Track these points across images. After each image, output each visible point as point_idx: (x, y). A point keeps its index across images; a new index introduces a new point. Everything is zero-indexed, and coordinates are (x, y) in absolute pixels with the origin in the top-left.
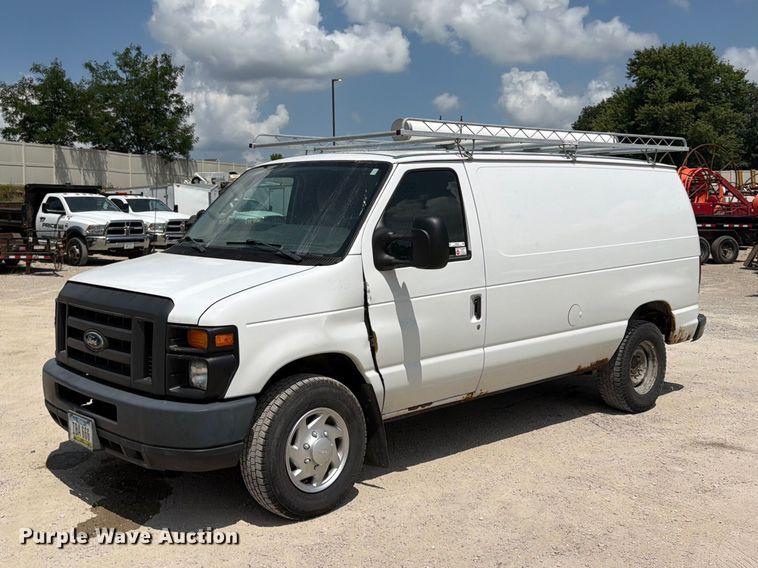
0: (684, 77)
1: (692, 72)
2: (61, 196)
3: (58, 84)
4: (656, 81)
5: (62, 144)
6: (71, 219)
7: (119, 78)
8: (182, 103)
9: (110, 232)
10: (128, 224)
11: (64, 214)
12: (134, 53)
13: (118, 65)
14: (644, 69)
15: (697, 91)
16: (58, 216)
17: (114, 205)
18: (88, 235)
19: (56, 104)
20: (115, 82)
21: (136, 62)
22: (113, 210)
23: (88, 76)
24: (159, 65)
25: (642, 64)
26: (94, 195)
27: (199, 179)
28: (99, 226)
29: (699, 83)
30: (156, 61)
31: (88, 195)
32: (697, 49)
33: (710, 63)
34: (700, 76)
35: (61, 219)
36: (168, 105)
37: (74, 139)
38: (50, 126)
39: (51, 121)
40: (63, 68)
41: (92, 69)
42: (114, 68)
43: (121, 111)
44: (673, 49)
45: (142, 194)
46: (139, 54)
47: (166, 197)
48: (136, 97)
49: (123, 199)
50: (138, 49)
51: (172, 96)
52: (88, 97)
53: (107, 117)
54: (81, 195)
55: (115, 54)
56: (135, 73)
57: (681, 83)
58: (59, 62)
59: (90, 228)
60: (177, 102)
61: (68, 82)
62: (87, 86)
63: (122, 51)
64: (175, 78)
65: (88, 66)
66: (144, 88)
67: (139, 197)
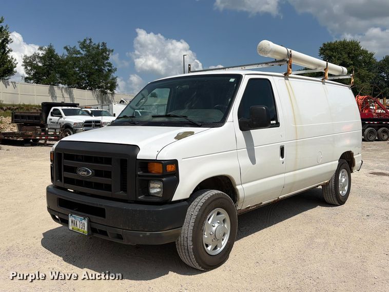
0: (346, 56)
1: (349, 54)
2: (60, 108)
3: (52, 56)
4: (333, 58)
5: (54, 85)
6: (65, 120)
7: (80, 53)
8: (111, 67)
9: (85, 126)
10: (93, 122)
11: (62, 117)
12: (88, 42)
13: (80, 47)
14: (327, 52)
15: (352, 62)
16: (59, 118)
17: (86, 113)
18: (74, 127)
19: (50, 65)
20: (79, 56)
21: (89, 46)
22: (85, 115)
23: (66, 53)
24: (100, 48)
25: (326, 49)
26: (76, 108)
27: (124, 102)
28: (80, 123)
29: (352, 58)
30: (99, 46)
31: (73, 108)
32: (351, 43)
33: (357, 49)
34: (353, 55)
35: (60, 120)
36: (104, 67)
37: (60, 83)
38: (48, 76)
39: (48, 74)
40: (54, 48)
41: (68, 50)
42: (79, 49)
43: (82, 69)
44: (340, 42)
45: (97, 108)
46: (91, 42)
47: (109, 110)
48: (89, 63)
49: (89, 110)
50: (90, 40)
51: (107, 63)
52: (66, 62)
53: (75, 73)
54: (69, 108)
55: (79, 42)
56: (88, 51)
57: (344, 59)
58: (52, 45)
59: (75, 124)
60: (109, 66)
61: (57, 55)
62: (65, 57)
63: (82, 41)
64: (109, 55)
65: (66, 48)
66: (93, 58)
67: (97, 109)
